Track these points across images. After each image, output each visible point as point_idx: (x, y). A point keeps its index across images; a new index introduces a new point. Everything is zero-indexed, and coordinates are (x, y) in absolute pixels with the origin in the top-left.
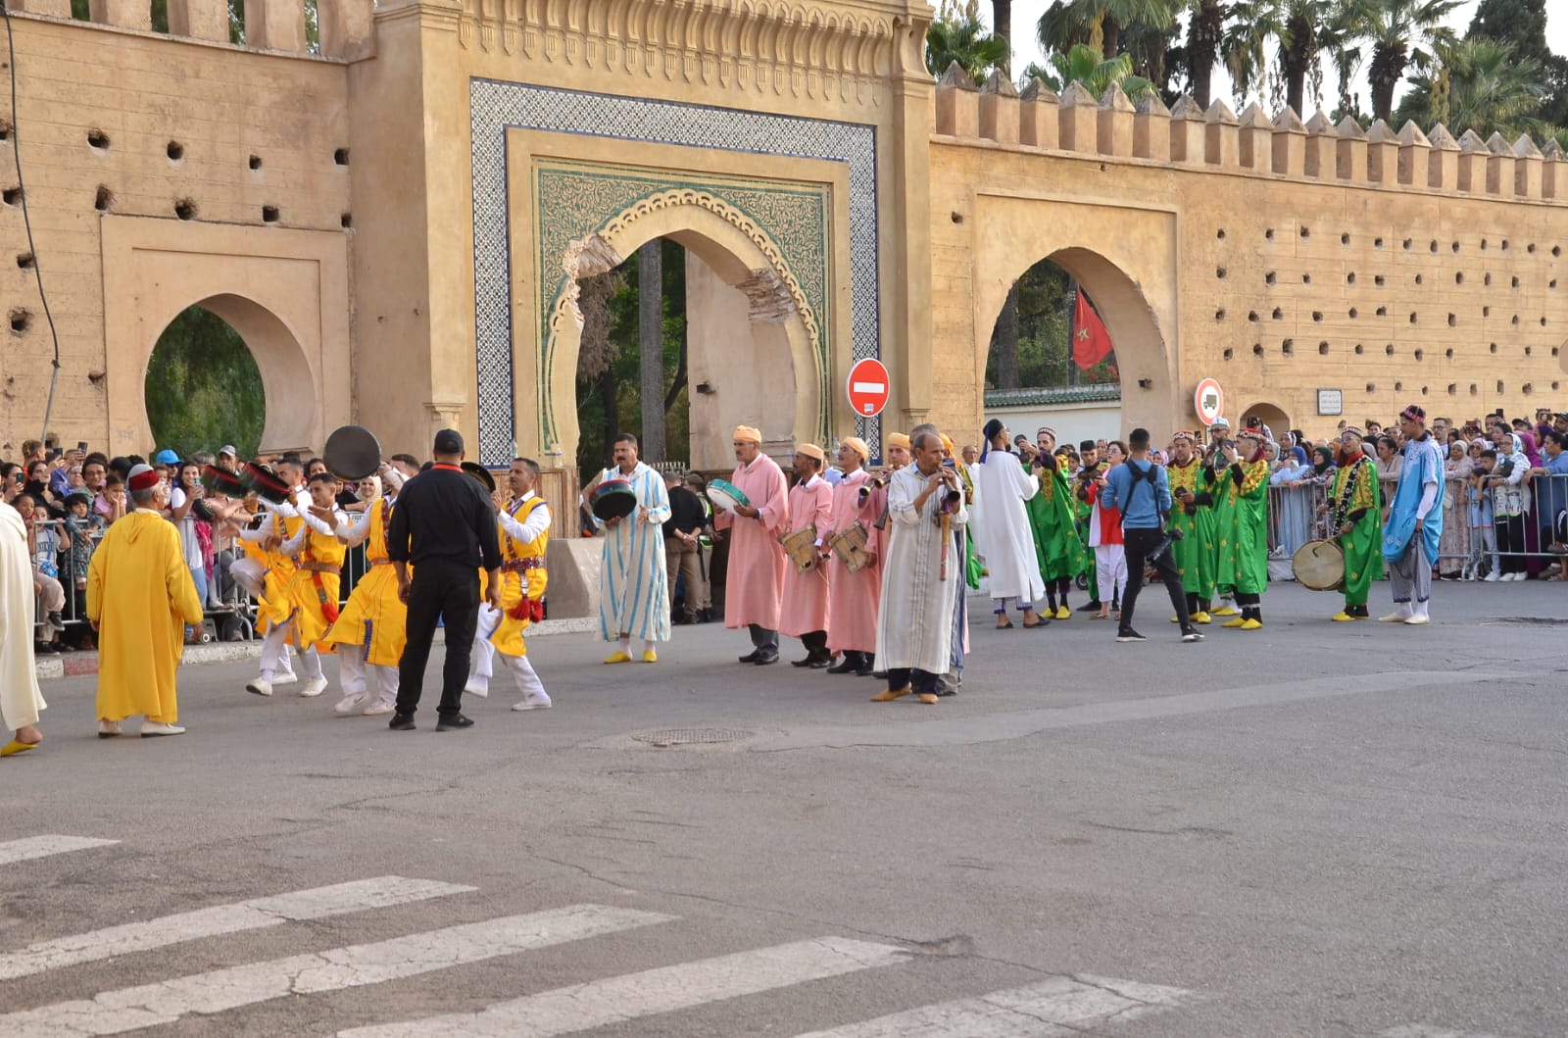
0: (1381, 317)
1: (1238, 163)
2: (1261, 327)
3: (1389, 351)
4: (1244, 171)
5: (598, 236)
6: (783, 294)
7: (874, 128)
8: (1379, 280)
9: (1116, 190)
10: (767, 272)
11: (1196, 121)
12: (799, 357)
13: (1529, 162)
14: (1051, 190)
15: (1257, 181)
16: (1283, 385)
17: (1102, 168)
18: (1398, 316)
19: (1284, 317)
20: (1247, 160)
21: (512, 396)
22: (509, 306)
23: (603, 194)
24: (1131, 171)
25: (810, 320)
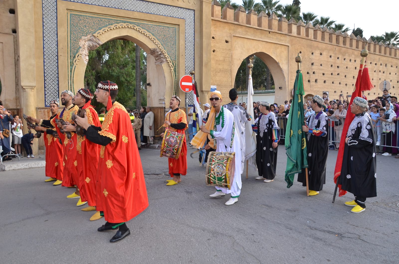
0: (338, 75)
1: (305, 35)
2: (310, 76)
3: (340, 83)
4: (306, 38)
5: (93, 36)
6: (162, 56)
7: (194, 10)
8: (338, 67)
9: (273, 39)
10: (156, 49)
11: (294, 24)
12: (167, 74)
13: (371, 44)
14: (254, 37)
15: (310, 41)
16: (315, 90)
17: (269, 33)
18: (342, 75)
19: (316, 74)
20: (307, 35)
21: (58, 84)
22: (57, 56)
23: (95, 23)
24: (277, 35)
25: (171, 64)
